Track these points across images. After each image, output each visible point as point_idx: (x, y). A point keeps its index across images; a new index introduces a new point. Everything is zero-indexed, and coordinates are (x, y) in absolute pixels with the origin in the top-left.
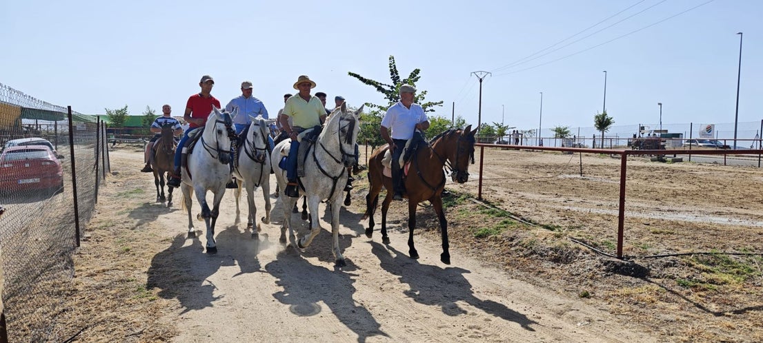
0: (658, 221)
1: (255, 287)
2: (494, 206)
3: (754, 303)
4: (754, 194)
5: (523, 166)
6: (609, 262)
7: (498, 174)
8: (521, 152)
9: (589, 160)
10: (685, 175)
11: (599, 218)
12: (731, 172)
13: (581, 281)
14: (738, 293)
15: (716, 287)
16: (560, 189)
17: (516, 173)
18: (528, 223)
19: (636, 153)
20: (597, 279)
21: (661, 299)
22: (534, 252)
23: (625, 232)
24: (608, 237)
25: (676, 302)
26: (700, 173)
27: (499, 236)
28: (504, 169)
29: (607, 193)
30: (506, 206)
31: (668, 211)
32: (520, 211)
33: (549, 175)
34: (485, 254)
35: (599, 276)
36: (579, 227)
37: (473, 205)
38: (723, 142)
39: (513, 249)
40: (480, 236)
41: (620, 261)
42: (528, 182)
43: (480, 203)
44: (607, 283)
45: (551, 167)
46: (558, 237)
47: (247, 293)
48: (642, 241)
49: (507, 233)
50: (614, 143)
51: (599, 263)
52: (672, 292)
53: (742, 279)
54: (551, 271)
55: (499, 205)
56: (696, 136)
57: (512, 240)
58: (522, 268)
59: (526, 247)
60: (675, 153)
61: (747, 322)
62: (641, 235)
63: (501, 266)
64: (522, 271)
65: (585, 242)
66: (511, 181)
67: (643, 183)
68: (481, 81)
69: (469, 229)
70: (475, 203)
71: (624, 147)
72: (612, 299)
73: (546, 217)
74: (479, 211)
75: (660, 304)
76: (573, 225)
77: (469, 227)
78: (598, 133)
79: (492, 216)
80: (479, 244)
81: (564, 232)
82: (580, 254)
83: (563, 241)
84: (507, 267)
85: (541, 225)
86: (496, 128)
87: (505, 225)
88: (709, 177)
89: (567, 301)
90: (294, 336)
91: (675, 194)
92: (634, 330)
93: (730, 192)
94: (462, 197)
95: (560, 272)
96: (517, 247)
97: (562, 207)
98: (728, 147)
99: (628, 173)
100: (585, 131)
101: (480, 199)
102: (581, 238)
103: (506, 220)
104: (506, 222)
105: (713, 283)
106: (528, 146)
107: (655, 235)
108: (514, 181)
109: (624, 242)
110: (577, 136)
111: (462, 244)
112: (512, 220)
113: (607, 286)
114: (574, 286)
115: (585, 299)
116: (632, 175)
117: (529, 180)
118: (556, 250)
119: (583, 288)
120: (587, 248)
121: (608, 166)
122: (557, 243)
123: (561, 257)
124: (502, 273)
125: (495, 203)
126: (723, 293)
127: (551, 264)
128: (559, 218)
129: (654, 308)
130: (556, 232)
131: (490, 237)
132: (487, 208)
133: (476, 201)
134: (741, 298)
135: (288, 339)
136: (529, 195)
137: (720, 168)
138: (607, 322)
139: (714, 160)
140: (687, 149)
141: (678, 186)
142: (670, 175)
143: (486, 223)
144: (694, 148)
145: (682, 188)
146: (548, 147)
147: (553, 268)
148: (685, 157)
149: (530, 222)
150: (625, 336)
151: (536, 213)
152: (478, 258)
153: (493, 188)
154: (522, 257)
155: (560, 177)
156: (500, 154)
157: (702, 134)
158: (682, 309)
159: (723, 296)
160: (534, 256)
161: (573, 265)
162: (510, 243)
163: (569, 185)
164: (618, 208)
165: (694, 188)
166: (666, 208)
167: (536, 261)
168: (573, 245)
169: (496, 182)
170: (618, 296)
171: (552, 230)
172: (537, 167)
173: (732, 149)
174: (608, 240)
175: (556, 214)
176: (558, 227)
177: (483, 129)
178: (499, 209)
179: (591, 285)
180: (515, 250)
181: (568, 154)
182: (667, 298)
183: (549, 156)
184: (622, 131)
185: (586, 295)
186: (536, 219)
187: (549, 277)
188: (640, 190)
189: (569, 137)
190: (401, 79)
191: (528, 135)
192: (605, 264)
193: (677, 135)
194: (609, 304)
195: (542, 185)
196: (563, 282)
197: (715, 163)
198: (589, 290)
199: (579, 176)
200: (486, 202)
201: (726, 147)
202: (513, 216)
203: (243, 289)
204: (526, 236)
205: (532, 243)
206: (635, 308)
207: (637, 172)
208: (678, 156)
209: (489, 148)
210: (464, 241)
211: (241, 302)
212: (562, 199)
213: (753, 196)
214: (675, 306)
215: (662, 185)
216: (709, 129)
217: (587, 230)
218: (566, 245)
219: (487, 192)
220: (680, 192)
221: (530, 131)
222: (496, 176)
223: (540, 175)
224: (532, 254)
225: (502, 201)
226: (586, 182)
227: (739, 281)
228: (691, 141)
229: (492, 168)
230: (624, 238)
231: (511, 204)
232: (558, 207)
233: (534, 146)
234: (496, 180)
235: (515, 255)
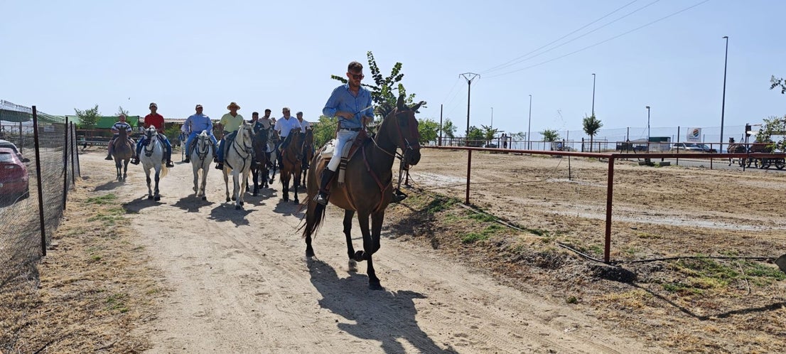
0: (646, 225)
1: (233, 297)
2: (481, 211)
3: (738, 306)
4: (739, 198)
5: (511, 170)
6: (596, 267)
7: (486, 178)
8: (510, 156)
9: (577, 164)
10: (672, 179)
11: (587, 223)
12: (717, 176)
13: (568, 287)
14: (723, 297)
15: (701, 290)
16: (549, 193)
17: (505, 177)
18: (516, 228)
19: (623, 156)
20: (584, 285)
21: (647, 304)
22: (522, 258)
23: (612, 236)
24: (595, 241)
25: (663, 307)
26: (686, 177)
27: (487, 242)
28: (493, 173)
29: (595, 198)
30: (494, 211)
31: (656, 215)
32: (508, 215)
33: (538, 179)
34: (472, 260)
35: (586, 281)
36: (566, 232)
37: (461, 210)
38: (709, 146)
39: (500, 254)
40: (468, 242)
41: (607, 265)
42: (517, 186)
43: (468, 207)
44: (595, 288)
45: (539, 171)
46: (546, 241)
47: (225, 303)
48: (629, 245)
49: (494, 238)
50: (602, 147)
51: (586, 268)
52: (659, 297)
53: (726, 283)
54: (539, 277)
55: (487, 210)
56: (683, 140)
57: (499, 245)
58: (510, 273)
59: (514, 252)
60: (663, 156)
61: (731, 326)
62: (628, 239)
63: (488, 272)
64: (510, 276)
65: (572, 247)
66: (500, 185)
67: (631, 187)
68: (469, 83)
69: (456, 234)
70: (463, 207)
71: (613, 151)
72: (599, 305)
73: (534, 222)
74: (467, 216)
75: (647, 309)
76: (561, 229)
77: (457, 232)
78: (587, 137)
79: (480, 221)
80: (466, 250)
81: (552, 237)
82: (568, 259)
83: (551, 246)
84: (494, 273)
85: (529, 230)
86: (485, 131)
87: (493, 230)
88: (695, 182)
89: (555, 307)
90: (274, 347)
91: (663, 199)
92: (621, 336)
93: (716, 196)
94: (450, 202)
95: (548, 277)
96: (505, 253)
97: (550, 212)
98: (715, 150)
99: (615, 177)
100: (574, 134)
101: (467, 203)
102: (569, 243)
103: (494, 225)
104: (493, 227)
105: (699, 287)
106: (517, 149)
107: (642, 240)
108: (502, 185)
109: (611, 246)
110: (566, 139)
111: (449, 250)
112: (499, 225)
113: (594, 291)
114: (562, 291)
115: (572, 304)
116: (620, 179)
117: (518, 184)
118: (544, 255)
119: (571, 294)
120: (574, 254)
121: (596, 170)
122: (545, 248)
123: (549, 263)
124: (489, 279)
125: (483, 208)
126: (708, 298)
127: (539, 270)
128: (547, 222)
129: (641, 313)
130: (544, 237)
131: (477, 242)
132: (475, 213)
133: (464, 206)
134: (726, 301)
135: (268, 351)
136: (517, 200)
137: (706, 172)
138: (595, 328)
139: (700, 164)
140: (675, 152)
141: (665, 190)
142: (657, 179)
143: (473, 228)
144: (681, 152)
145: (669, 192)
146: (536, 150)
147: (540, 274)
148: (673, 161)
149: (518, 226)
150: (612, 342)
151: (524, 218)
152: (466, 264)
153: (481, 192)
154: (509, 262)
155: (549, 181)
156: (488, 158)
157: (689, 137)
158: (668, 314)
159: (708, 300)
160: (522, 261)
161: (561, 271)
162: (498, 248)
163: (558, 189)
164: (606, 213)
165: (681, 192)
166: (654, 212)
167: (524, 267)
168: (560, 250)
169: (484, 187)
170: (605, 301)
171: (540, 235)
172: (526, 171)
173: (719, 153)
174: (595, 245)
175: (544, 219)
176: (546, 232)
177: (471, 132)
178: (487, 213)
179: (578, 291)
180: (503, 256)
181: (558, 157)
182: (654, 303)
183: (538, 159)
184: (610, 135)
185: (573, 301)
186: (524, 223)
187: (537, 282)
188: (628, 194)
189: (558, 140)
190: (384, 78)
191: (517, 138)
192: (593, 269)
193: (665, 139)
194: (597, 309)
195: (530, 189)
196: (551, 288)
197: (702, 166)
198: (576, 295)
199: (568, 180)
200: (474, 207)
201: (712, 150)
202: (500, 221)
203: (221, 298)
204: (514, 241)
205: (519, 248)
206: (622, 313)
207: (625, 176)
208: (666, 160)
209: (477, 152)
210: (451, 247)
211: (219, 312)
212: (550, 203)
213: (737, 200)
214: (661, 311)
215: (650, 189)
216: (696, 133)
217: (575, 234)
218: (554, 250)
219: (476, 196)
220: (667, 196)
221: (519, 134)
222: (484, 180)
223: (528, 179)
224: (519, 259)
225: (490, 206)
226: (574, 186)
227: (724, 284)
228: (678, 145)
229: (480, 172)
230: (611, 243)
231: (499, 209)
232: (547, 211)
233: (523, 150)
234: (485, 184)
235: (502, 261)
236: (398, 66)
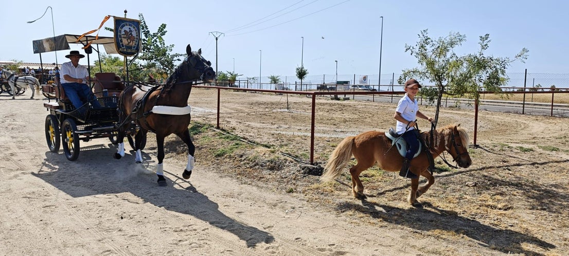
0: (335, 138)
1: (22, 210)
2: (228, 133)
3: (388, 187)
4: (389, 119)
5: (249, 104)
6: (305, 167)
7: (231, 109)
8: (247, 93)
9: (293, 99)
10: (351, 108)
11: (299, 138)
12: (376, 106)
13: (288, 182)
14: (380, 181)
15: (368, 179)
16: (275, 119)
17: (244, 109)
18: (253, 144)
19: (321, 94)
20: (298, 179)
21: (337, 189)
22: (257, 164)
23: (315, 147)
24: (304, 150)
25: (346, 191)
26: (359, 107)
27: (232, 155)
28: (236, 106)
29: (304, 121)
30: (238, 133)
31: (341, 132)
32: (247, 135)
33: (267, 110)
34: (222, 168)
35: (299, 177)
36: (286, 145)
37: (213, 133)
38: (372, 87)
39: (242, 163)
40: (219, 155)
41: (312, 166)
42: (253, 115)
43: (218, 131)
44: (304, 181)
45: (268, 104)
46: (273, 152)
47: (13, 216)
48: (325, 152)
49: (238, 151)
50: (308, 88)
51: (299, 169)
52: (343, 184)
53: (382, 173)
54: (269, 177)
55: (232, 132)
56: (357, 83)
57: (241, 156)
58: (249, 176)
59: (251, 161)
60: (345, 94)
61: (384, 199)
62: (324, 148)
63: (234, 176)
64: (249, 178)
65: (290, 155)
66: (241, 114)
67: (326, 114)
68: (217, 39)
69: (210, 151)
70: (214, 131)
71: (315, 90)
72: (307, 192)
73: (265, 139)
74: (218, 137)
75: (336, 192)
76: (283, 143)
77: (210, 149)
78: (299, 81)
79: (227, 140)
80: (218, 161)
81: (277, 148)
82: (287, 163)
83: (276, 155)
84: (238, 176)
85: (261, 145)
86: (229, 76)
87: (237, 146)
88: (364, 110)
89: (280, 196)
90: (62, 248)
91: (345, 121)
92: (321, 211)
93: (376, 119)
94: (205, 127)
95: (275, 176)
96: (245, 161)
97: (275, 132)
98: (375, 90)
99: (316, 108)
100: (290, 79)
101: (218, 128)
102: (288, 152)
103: (237, 142)
104: (237, 144)
105: (366, 177)
106: (252, 89)
107: (333, 148)
108: (243, 114)
109: (314, 153)
110: (285, 82)
111: (205, 162)
112: (241, 143)
113: (304, 183)
114: (284, 185)
115: (291, 194)
116: (320, 109)
117: (253, 113)
118: (272, 162)
119: (289, 187)
120: (291, 159)
121: (305, 103)
122: (272, 157)
123: (275, 167)
124: (235, 181)
125: (230, 131)
126: (372, 183)
127: (269, 172)
128: (274, 139)
129: (333, 195)
130: (272, 149)
131: (225, 155)
132: (224, 134)
133: (215, 130)
134: (382, 184)
135: (57, 251)
136: (253, 124)
137: (371, 104)
138: (305, 208)
139: (367, 98)
140: (352, 91)
141: (347, 116)
142: (342, 108)
143: (222, 145)
144: (356, 91)
145: (349, 117)
146: (265, 89)
147: (270, 174)
148: (351, 96)
149: (254, 143)
150: (316, 216)
151: (258, 136)
152: (217, 171)
153: (228, 120)
154: (249, 168)
155: (274, 111)
156: (232, 95)
157: (361, 82)
158: (349, 195)
159: (372, 184)
160: (257, 167)
161: (283, 171)
162: (240, 159)
163: (280, 116)
164: (311, 131)
165: (356, 116)
166: (340, 130)
167: (258, 171)
168: (282, 158)
169: (230, 115)
170: (311, 189)
171: (269, 147)
172: (259, 104)
173: (378, 91)
174: (304, 153)
175: (271, 137)
176: (273, 145)
177: (219, 75)
178: (232, 134)
179: (294, 184)
180: (244, 164)
181: (280, 94)
182: (340, 189)
183: (267, 96)
184: (313, 80)
185: (291, 191)
186: (258, 140)
187: (268, 180)
188: (325, 119)
189: (280, 83)
190: (151, 33)
191: (252, 81)
192: (303, 169)
193: (346, 82)
194: (306, 195)
195: (262, 117)
196: (276, 183)
197: (368, 100)
198: (293, 187)
199: (286, 110)
200: (223, 130)
201: (374, 90)
202: (242, 140)
203: (9, 213)
204: (251, 153)
205: (255, 158)
206: (322, 196)
207: (322, 107)
208: (347, 96)
209: (224, 90)
210: (206, 160)
211: (8, 225)
212: (276, 126)
213: (388, 121)
214: (345, 193)
215: (337, 115)
216: (365, 78)
217: (292, 146)
218: (278, 157)
219: (224, 123)
220: (348, 119)
221: (253, 78)
222: (229, 111)
223: (260, 110)
224: (255, 165)
225: (234, 129)
226: (291, 114)
227: (381, 174)
228: (354, 86)
229: (226, 105)
230: (314, 151)
231: (241, 131)
232: (272, 132)
233: (257, 89)
234: (230, 113)
235: (244, 167)
236: (164, 26)
